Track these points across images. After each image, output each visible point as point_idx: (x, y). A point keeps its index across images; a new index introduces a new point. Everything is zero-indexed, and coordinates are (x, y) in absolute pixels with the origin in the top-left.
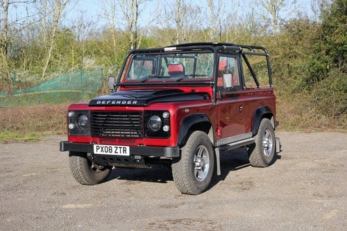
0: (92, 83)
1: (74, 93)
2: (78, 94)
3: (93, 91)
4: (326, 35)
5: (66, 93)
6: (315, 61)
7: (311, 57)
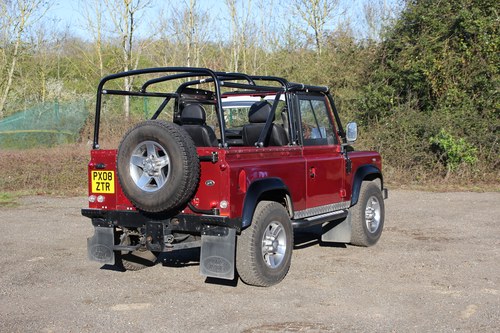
0: (71, 120)
1: (45, 134)
2: (52, 135)
3: (72, 131)
4: (389, 58)
5: (34, 134)
6: (375, 92)
7: (369, 88)
